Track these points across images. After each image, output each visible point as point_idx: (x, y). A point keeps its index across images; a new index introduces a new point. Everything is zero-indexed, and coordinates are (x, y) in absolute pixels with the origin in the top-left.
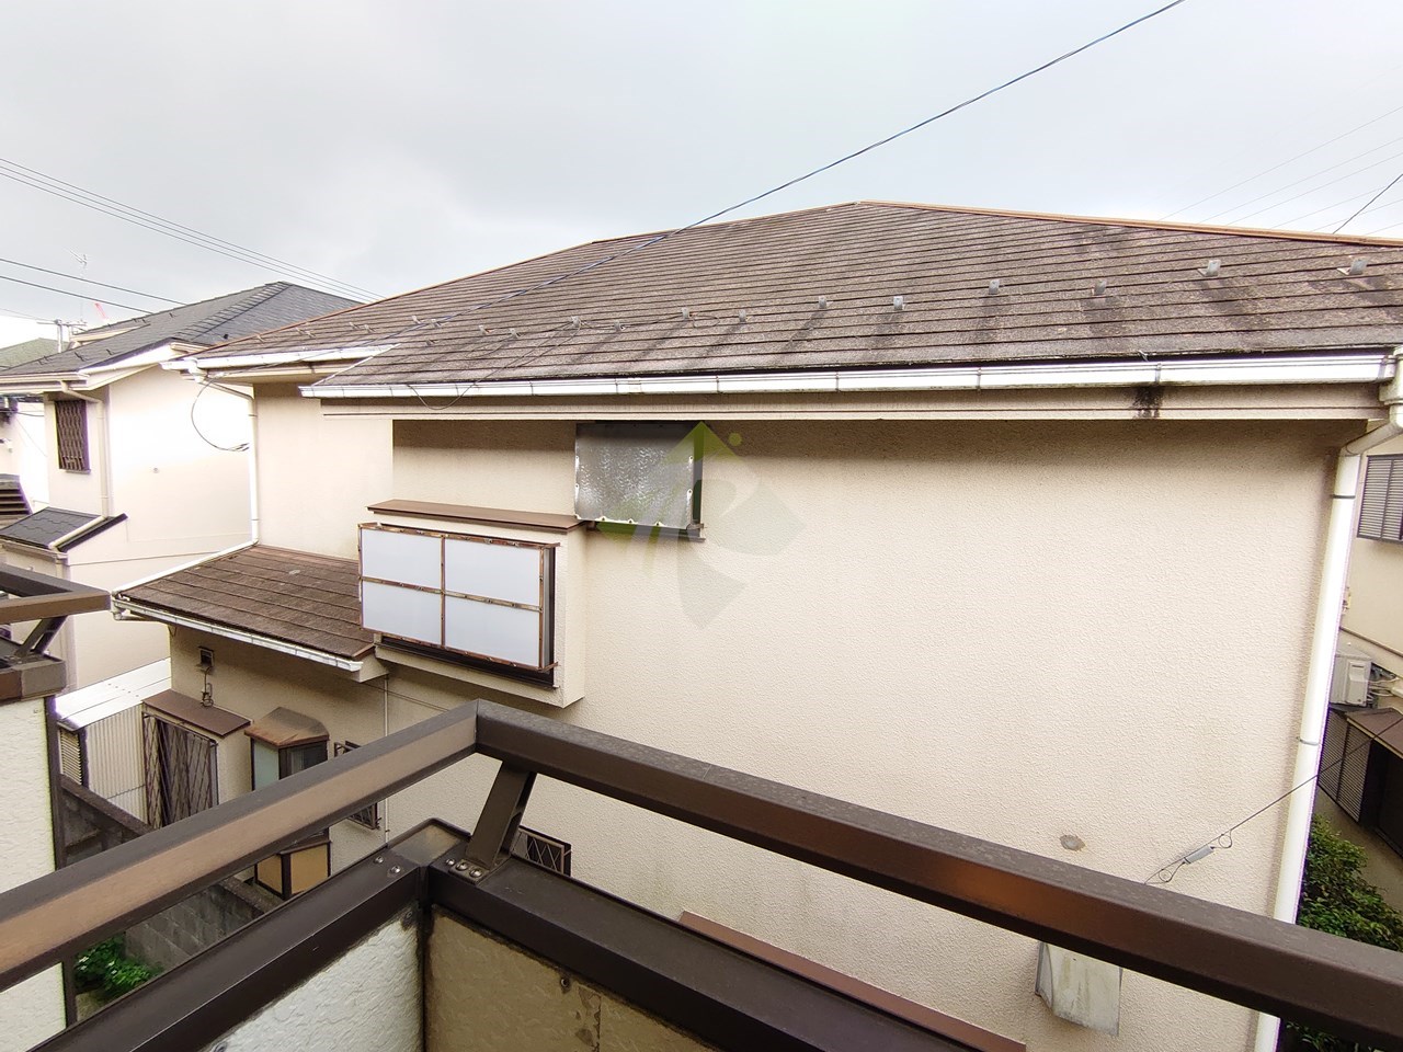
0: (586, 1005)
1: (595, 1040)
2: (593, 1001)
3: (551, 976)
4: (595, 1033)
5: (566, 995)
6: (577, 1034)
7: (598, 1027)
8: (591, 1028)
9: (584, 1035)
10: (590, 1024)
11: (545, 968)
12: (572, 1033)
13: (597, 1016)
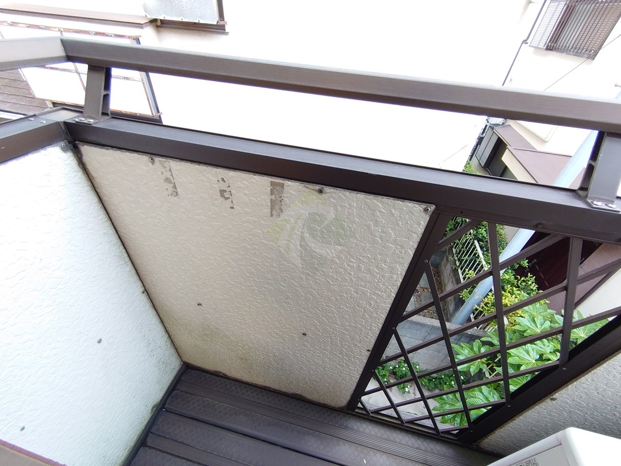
0: (165, 167)
1: (173, 181)
2: (166, 164)
3: (145, 158)
4: (171, 178)
5: (154, 165)
6: (164, 181)
7: (172, 175)
8: (170, 177)
9: (167, 180)
10: (168, 175)
11: (140, 156)
12: (162, 181)
13: (170, 170)
